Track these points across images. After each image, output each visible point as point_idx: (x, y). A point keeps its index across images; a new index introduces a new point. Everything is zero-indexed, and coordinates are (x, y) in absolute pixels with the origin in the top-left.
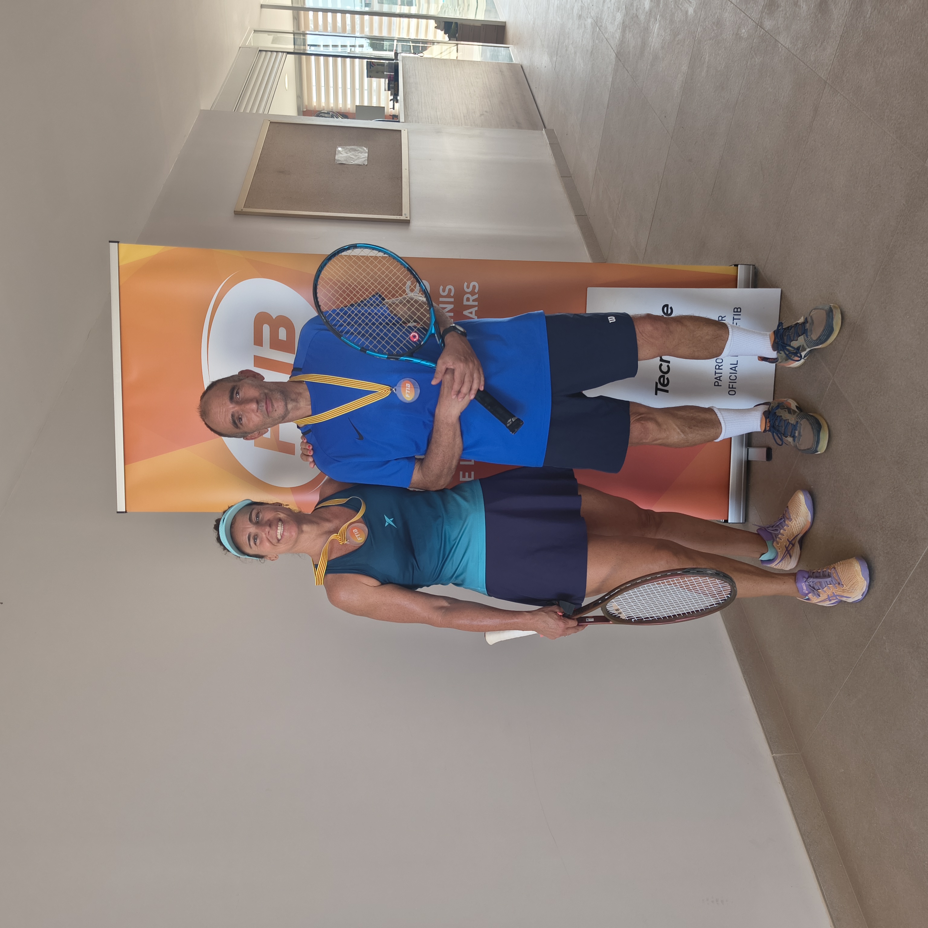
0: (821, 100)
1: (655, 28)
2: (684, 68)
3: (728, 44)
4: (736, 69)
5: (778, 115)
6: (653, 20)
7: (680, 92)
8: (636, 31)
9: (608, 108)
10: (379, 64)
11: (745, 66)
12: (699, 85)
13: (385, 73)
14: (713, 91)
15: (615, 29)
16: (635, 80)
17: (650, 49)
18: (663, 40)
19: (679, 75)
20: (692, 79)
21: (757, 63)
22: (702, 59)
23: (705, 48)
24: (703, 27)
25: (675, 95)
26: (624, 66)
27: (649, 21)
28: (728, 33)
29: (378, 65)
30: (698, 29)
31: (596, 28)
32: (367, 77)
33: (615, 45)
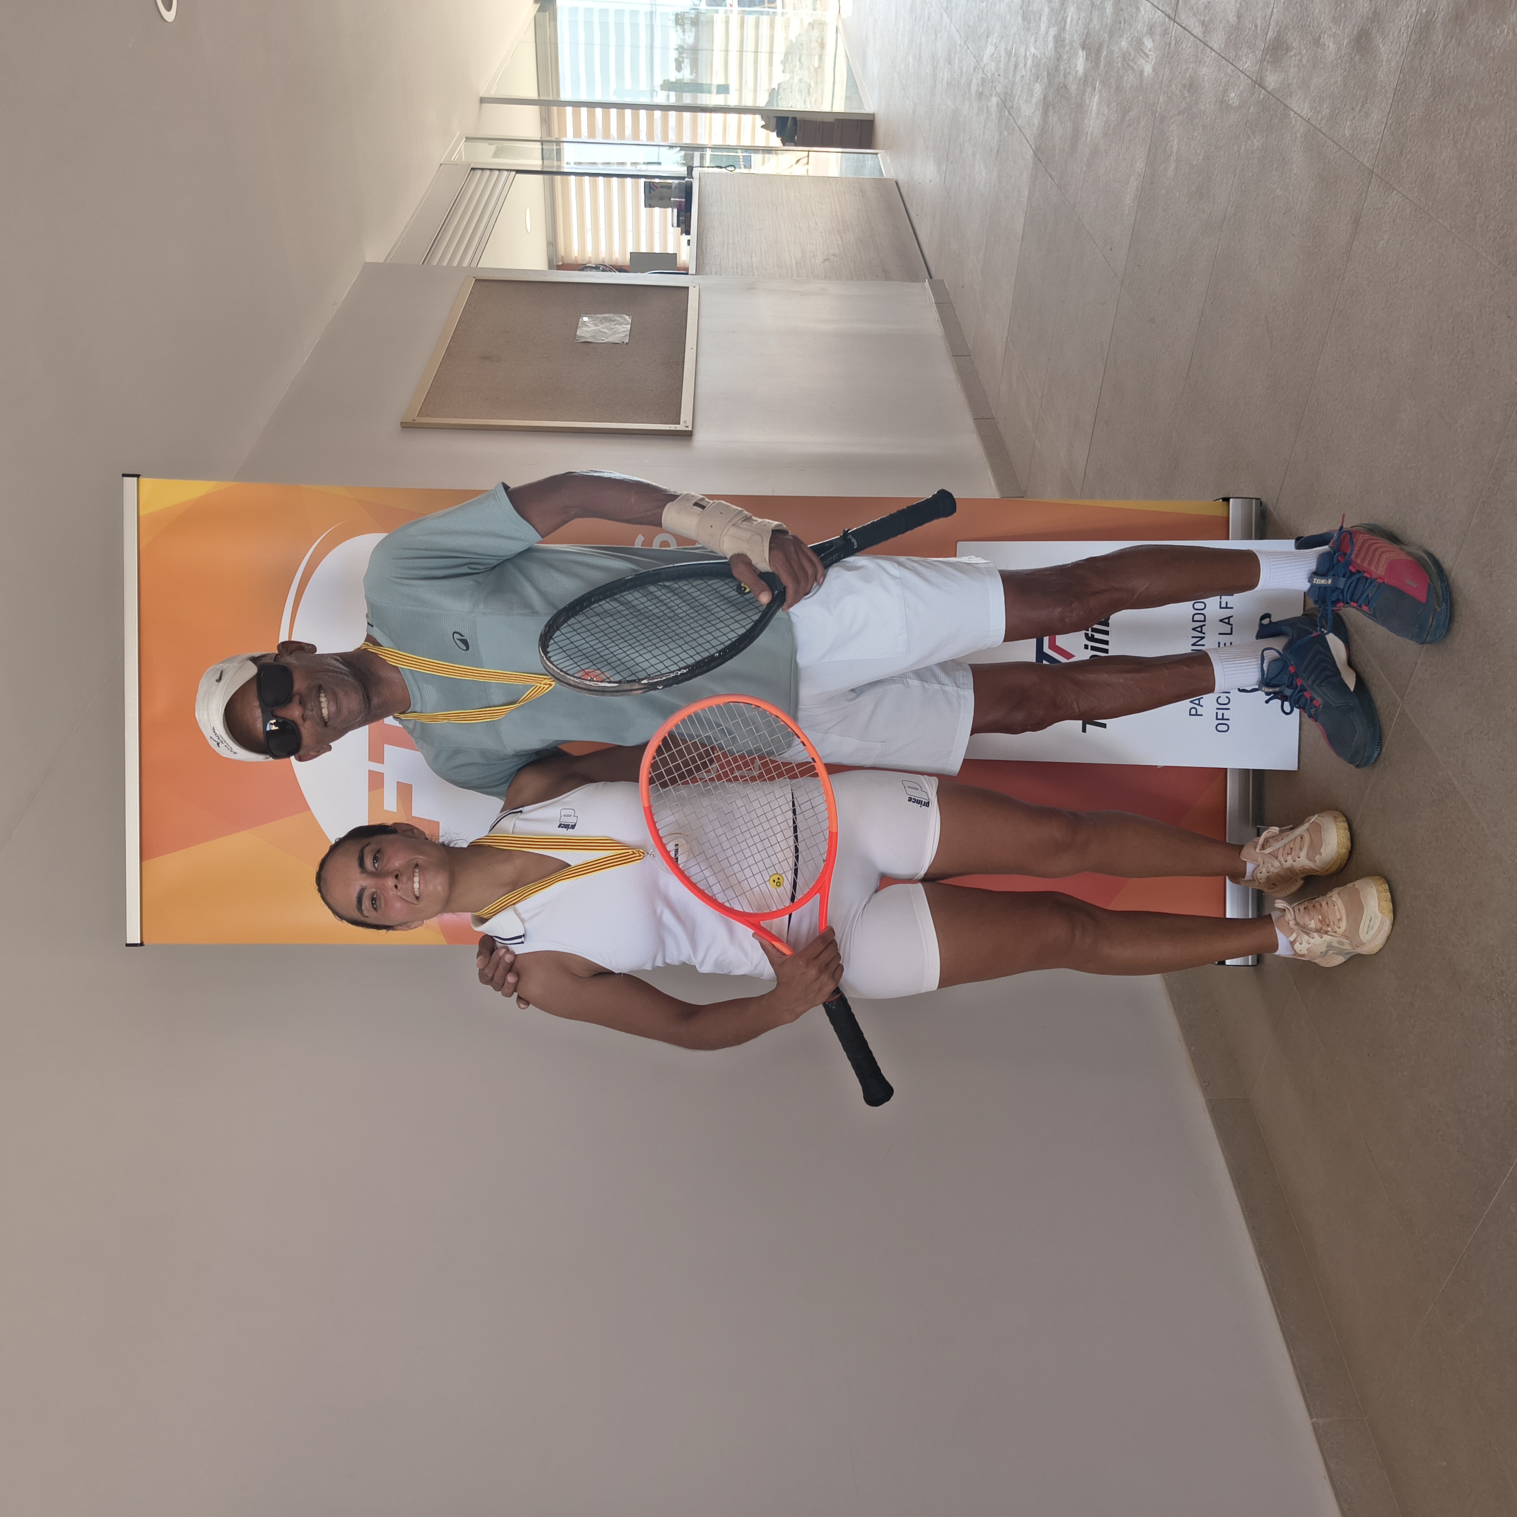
0: (1365, 205)
1: (1094, 102)
2: (1140, 165)
3: (1209, 119)
4: (1222, 161)
5: (1293, 235)
6: (1089, 89)
7: (1133, 206)
8: (1063, 111)
9: (1022, 240)
10: (664, 185)
11: (1237, 154)
12: (1163, 192)
13: (672, 199)
14: (1186, 201)
15: (1032, 110)
16: (1063, 191)
17: (1086, 138)
18: (1106, 122)
19: (1132, 178)
20: (1152, 183)
21: (1255, 147)
22: (1168, 147)
23: (1171, 129)
24: (1167, 94)
25: (1126, 212)
26: (1046, 170)
27: (1084, 92)
28: (1208, 100)
29: (662, 187)
30: (1159, 99)
31: (1004, 112)
32: (645, 206)
33: (1033, 136)
